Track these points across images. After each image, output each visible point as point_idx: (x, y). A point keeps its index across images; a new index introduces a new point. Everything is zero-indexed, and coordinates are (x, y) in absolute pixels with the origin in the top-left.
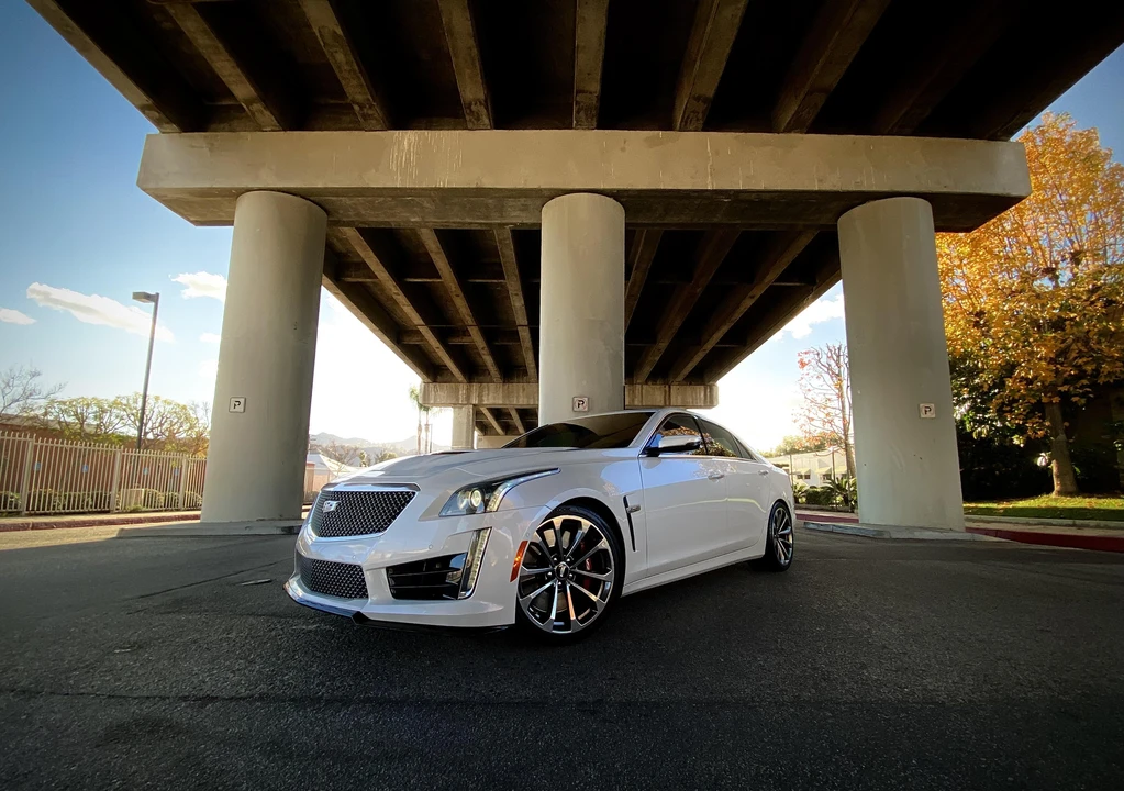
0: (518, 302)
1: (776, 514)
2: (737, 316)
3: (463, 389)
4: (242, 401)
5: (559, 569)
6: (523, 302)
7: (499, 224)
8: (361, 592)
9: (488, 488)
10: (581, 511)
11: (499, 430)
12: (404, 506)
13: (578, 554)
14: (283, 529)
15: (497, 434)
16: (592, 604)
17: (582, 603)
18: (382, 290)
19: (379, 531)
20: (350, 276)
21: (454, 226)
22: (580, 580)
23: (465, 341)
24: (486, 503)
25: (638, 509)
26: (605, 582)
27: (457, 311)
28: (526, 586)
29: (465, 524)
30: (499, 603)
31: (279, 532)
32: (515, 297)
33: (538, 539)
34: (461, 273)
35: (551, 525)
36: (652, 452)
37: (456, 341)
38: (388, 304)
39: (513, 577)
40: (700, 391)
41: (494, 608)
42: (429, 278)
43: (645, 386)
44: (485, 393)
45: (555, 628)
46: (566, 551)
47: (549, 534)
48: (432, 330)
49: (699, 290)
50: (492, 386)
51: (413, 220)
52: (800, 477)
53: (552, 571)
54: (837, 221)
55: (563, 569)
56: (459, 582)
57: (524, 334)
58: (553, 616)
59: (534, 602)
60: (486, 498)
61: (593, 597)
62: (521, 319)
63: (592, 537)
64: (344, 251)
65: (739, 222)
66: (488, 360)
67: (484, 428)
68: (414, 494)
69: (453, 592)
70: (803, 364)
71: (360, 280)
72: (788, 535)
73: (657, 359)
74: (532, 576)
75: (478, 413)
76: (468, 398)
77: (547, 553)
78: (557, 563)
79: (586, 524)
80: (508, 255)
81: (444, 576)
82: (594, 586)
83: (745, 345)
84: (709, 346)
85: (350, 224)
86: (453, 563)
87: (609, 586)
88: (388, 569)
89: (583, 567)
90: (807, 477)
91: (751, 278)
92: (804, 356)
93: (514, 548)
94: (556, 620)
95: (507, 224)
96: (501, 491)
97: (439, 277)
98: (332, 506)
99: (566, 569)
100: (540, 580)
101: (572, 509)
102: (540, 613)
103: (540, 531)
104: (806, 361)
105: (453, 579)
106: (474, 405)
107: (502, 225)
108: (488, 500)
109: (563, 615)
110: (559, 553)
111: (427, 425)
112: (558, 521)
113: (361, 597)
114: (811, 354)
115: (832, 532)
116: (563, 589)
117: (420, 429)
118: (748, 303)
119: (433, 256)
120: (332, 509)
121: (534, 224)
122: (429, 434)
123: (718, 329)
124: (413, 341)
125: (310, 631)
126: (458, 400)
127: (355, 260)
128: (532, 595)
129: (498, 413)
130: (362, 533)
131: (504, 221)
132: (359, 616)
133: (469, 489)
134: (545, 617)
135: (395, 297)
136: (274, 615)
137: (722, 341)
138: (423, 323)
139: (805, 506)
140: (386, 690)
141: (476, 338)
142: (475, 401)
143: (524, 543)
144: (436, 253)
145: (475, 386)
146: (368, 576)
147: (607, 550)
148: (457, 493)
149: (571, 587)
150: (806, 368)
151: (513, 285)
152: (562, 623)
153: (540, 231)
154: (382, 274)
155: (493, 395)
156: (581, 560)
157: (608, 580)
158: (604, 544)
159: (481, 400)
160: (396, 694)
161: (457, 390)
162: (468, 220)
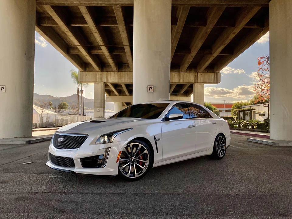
0: (124, 35)
1: (218, 138)
2: (228, 41)
3: (99, 74)
4: (4, 87)
5: (132, 159)
6: (126, 35)
7: (114, 4)
8: (73, 165)
9: (110, 135)
10: (139, 141)
11: (116, 93)
12: (84, 141)
13: (138, 154)
14: (26, 141)
15: (116, 95)
16: (142, 169)
17: (139, 169)
18: (60, 29)
19: (77, 148)
20: (45, 24)
21: (94, 5)
22: (138, 162)
23: (99, 52)
24: (109, 140)
25: (159, 140)
26: (146, 163)
27: (95, 39)
28: (121, 164)
29: (103, 146)
30: (113, 169)
31: (24, 143)
32: (123, 33)
33: (125, 150)
34: (97, 22)
35: (129, 146)
36: (166, 119)
37: (94, 52)
38: (63, 35)
39: (117, 161)
40: (212, 75)
41: (112, 170)
42: (82, 24)
43: (185, 73)
44: (109, 77)
45: (130, 176)
46: (134, 154)
47: (129, 148)
48: (84, 48)
49: (209, 30)
50: (112, 73)
51: (75, 2)
52: (260, 115)
53: (130, 160)
54: (269, 3)
55: (133, 159)
56: (102, 163)
57: (127, 49)
58: (130, 173)
59: (124, 169)
60: (109, 138)
61: (143, 168)
62: (126, 42)
63: (142, 149)
64: (42, 11)
65: (224, 3)
66: (110, 61)
67: (109, 92)
68: (87, 137)
69: (100, 166)
70: (260, 63)
71: (50, 25)
72: (224, 146)
73: (191, 61)
74: (123, 161)
75: (106, 85)
76: (101, 78)
77: (128, 154)
78: (131, 157)
79: (140, 145)
80: (119, 15)
81: (97, 161)
82: (143, 164)
83: (232, 54)
84: (215, 55)
85: (46, 4)
86: (100, 158)
87: (147, 164)
88: (80, 159)
89: (139, 158)
90: (264, 115)
91: (233, 25)
92: (260, 59)
93: (118, 152)
94: (130, 174)
95: (118, 4)
96: (113, 136)
97: (87, 24)
98: (62, 140)
99: (134, 159)
100: (126, 162)
101: (136, 141)
102: (126, 172)
103: (126, 148)
104: (261, 61)
105: (100, 162)
106: (104, 82)
107: (116, 5)
108: (110, 139)
109: (133, 173)
110: (132, 154)
111: (82, 90)
112: (131, 145)
113: (73, 167)
114: (264, 58)
115: (257, 143)
116: (133, 165)
117: (78, 92)
118: (232, 36)
119: (84, 15)
120: (62, 141)
121: (131, 4)
122: (83, 95)
123: (219, 47)
124: (75, 52)
125: (55, 177)
126: (96, 79)
127: (47, 15)
128: (124, 167)
129: (116, 86)
130: (72, 149)
131: (117, 3)
132: (73, 172)
133: (104, 136)
134: (127, 173)
135: (66, 33)
136: (41, 173)
137: (221, 52)
138: (79, 45)
139: (255, 130)
140: (83, 191)
141: (104, 51)
142: (105, 80)
143: (120, 152)
144: (85, 14)
145: (104, 73)
146: (75, 161)
147: (147, 153)
148: (100, 137)
149: (136, 165)
150: (261, 65)
151: (121, 27)
152: (133, 175)
153: (133, 7)
154: (60, 23)
155: (113, 77)
156: (139, 156)
157: (147, 162)
158: (146, 151)
159: (107, 80)
160: (86, 192)
161: (96, 75)
162: (100, 2)
